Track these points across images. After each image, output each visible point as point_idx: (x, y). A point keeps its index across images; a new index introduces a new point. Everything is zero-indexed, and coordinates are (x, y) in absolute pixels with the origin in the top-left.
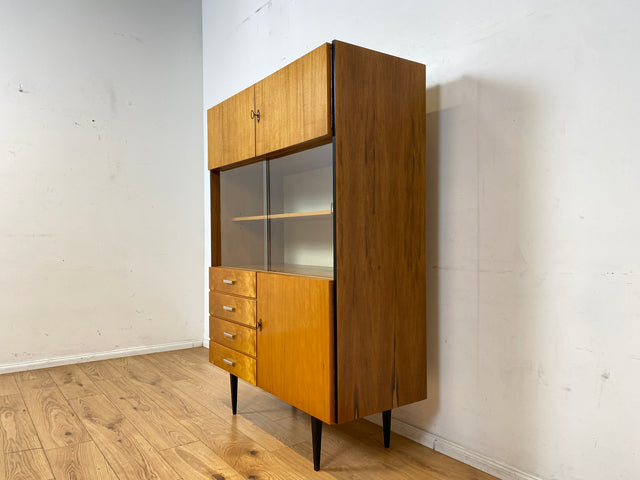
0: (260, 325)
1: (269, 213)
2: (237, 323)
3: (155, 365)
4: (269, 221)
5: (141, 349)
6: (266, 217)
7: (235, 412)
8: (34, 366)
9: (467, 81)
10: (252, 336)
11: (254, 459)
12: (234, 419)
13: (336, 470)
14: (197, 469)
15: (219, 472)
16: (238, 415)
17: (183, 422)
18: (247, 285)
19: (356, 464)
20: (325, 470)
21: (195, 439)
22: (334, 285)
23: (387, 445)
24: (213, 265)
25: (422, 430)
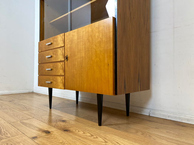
0: (67, 58)
1: (71, 10)
3: (12, 97)
4: (71, 14)
6: (69, 13)
10: (62, 65)
11: (65, 123)
12: (50, 111)
13: (110, 125)
14: (33, 129)
15: (46, 129)
16: (52, 109)
17: (24, 112)
18: (59, 41)
19: (119, 122)
20: (105, 125)
21: (31, 117)
24: (40, 41)
25: (142, 108)
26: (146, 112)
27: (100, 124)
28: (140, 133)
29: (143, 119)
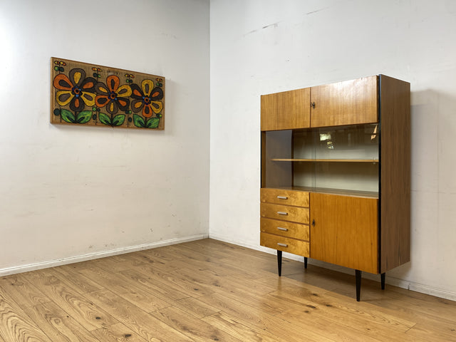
0: (314, 223)
2: (290, 222)
5: (175, 240)
7: (280, 275)
8: (116, 253)
9: (430, 92)
11: (319, 297)
12: (280, 279)
16: (282, 277)
19: (377, 298)
22: (379, 201)
23: (383, 288)
25: (400, 279)
26: (405, 285)
27: (358, 300)
28: (402, 310)
29: (402, 294)
